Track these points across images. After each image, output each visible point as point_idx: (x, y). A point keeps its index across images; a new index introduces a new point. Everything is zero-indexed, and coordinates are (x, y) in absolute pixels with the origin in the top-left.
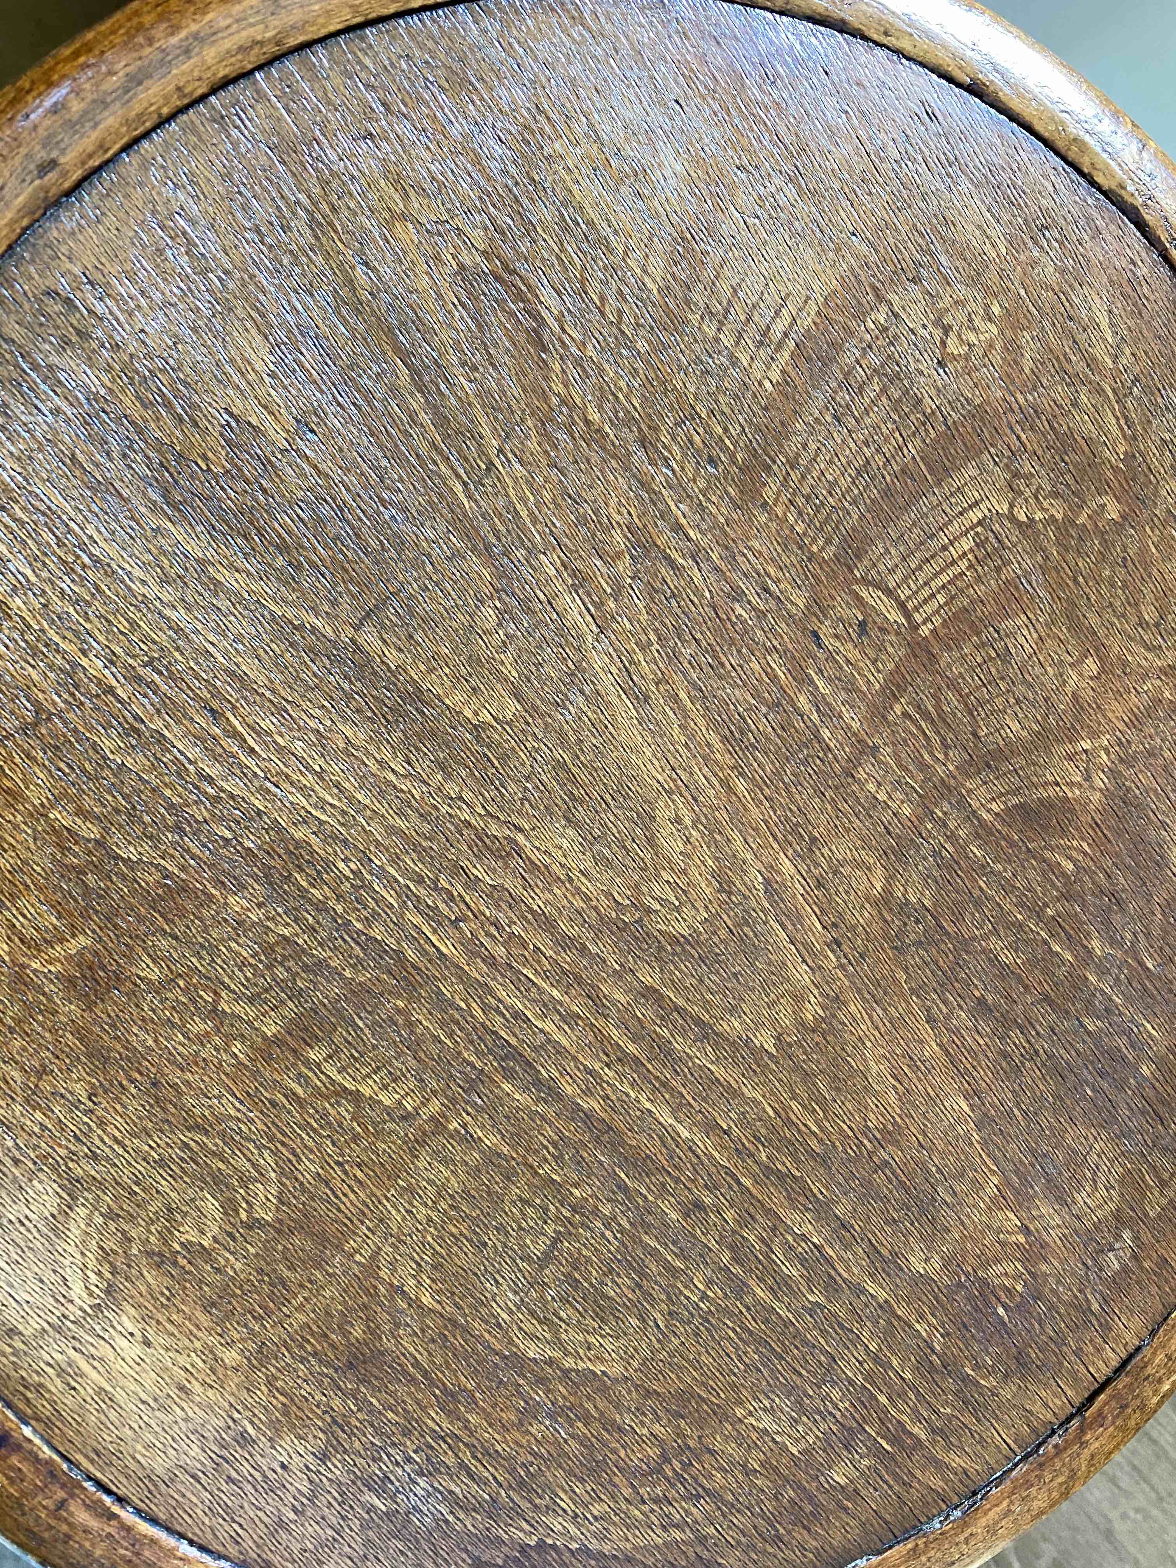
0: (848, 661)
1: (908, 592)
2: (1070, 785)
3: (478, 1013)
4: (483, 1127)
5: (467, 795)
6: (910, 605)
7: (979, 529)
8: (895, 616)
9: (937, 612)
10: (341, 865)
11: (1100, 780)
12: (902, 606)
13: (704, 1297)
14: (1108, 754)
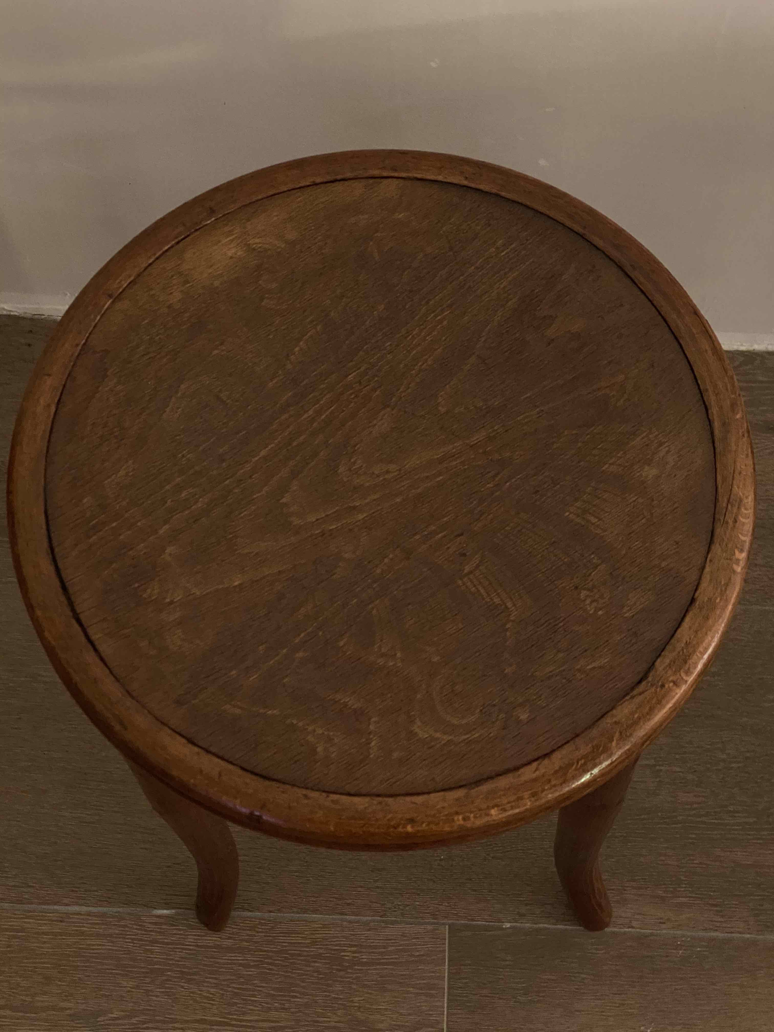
0: (448, 548)
1: (477, 575)
2: (380, 647)
3: (322, 386)
4: (276, 383)
5: (409, 390)
6: (471, 576)
7: (503, 607)
8: (467, 569)
9: (467, 587)
10: (389, 343)
11: (381, 661)
12: (471, 572)
13: (183, 456)
14: (393, 665)
